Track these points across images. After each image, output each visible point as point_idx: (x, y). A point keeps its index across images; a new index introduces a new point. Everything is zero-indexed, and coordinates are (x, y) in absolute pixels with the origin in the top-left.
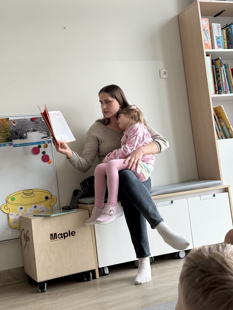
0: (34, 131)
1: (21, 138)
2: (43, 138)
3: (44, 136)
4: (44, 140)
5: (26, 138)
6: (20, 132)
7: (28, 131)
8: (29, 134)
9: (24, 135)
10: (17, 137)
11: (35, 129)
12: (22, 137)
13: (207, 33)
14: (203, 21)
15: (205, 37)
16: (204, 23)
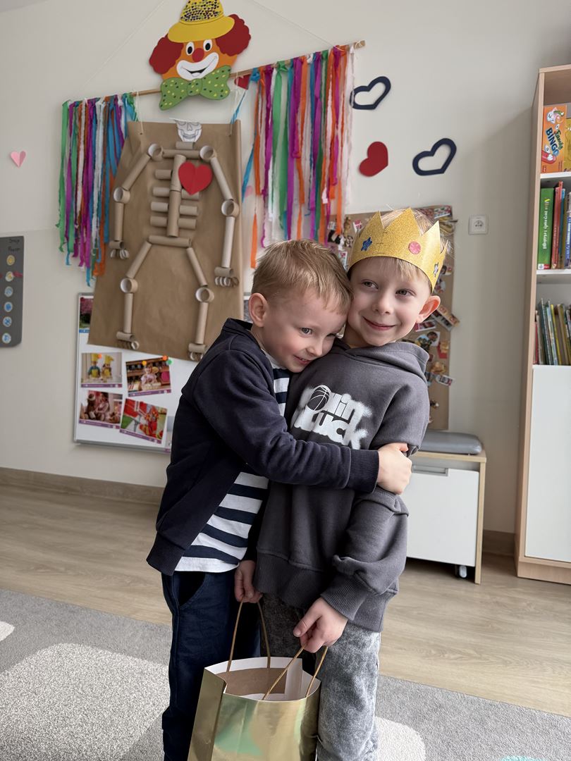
13: (558, 137)
14: (551, 113)
15: (548, 146)
16: (552, 117)
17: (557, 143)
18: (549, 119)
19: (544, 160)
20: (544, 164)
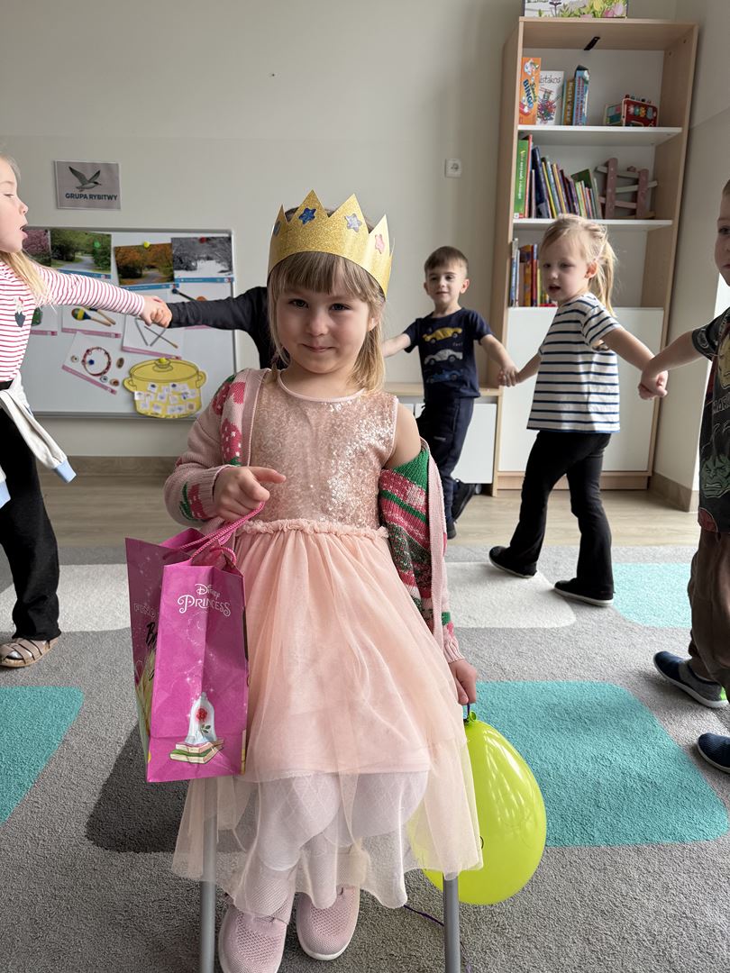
0: (209, 259)
1: (186, 269)
2: (222, 272)
3: (224, 269)
4: (223, 275)
5: (194, 269)
6: (185, 259)
7: (199, 259)
8: (200, 264)
9: (193, 264)
10: (182, 266)
11: (211, 255)
12: (188, 268)
13: (533, 89)
14: (528, 64)
15: (524, 98)
16: (529, 68)
17: (532, 95)
18: (526, 70)
19: (521, 112)
20: (522, 116)
